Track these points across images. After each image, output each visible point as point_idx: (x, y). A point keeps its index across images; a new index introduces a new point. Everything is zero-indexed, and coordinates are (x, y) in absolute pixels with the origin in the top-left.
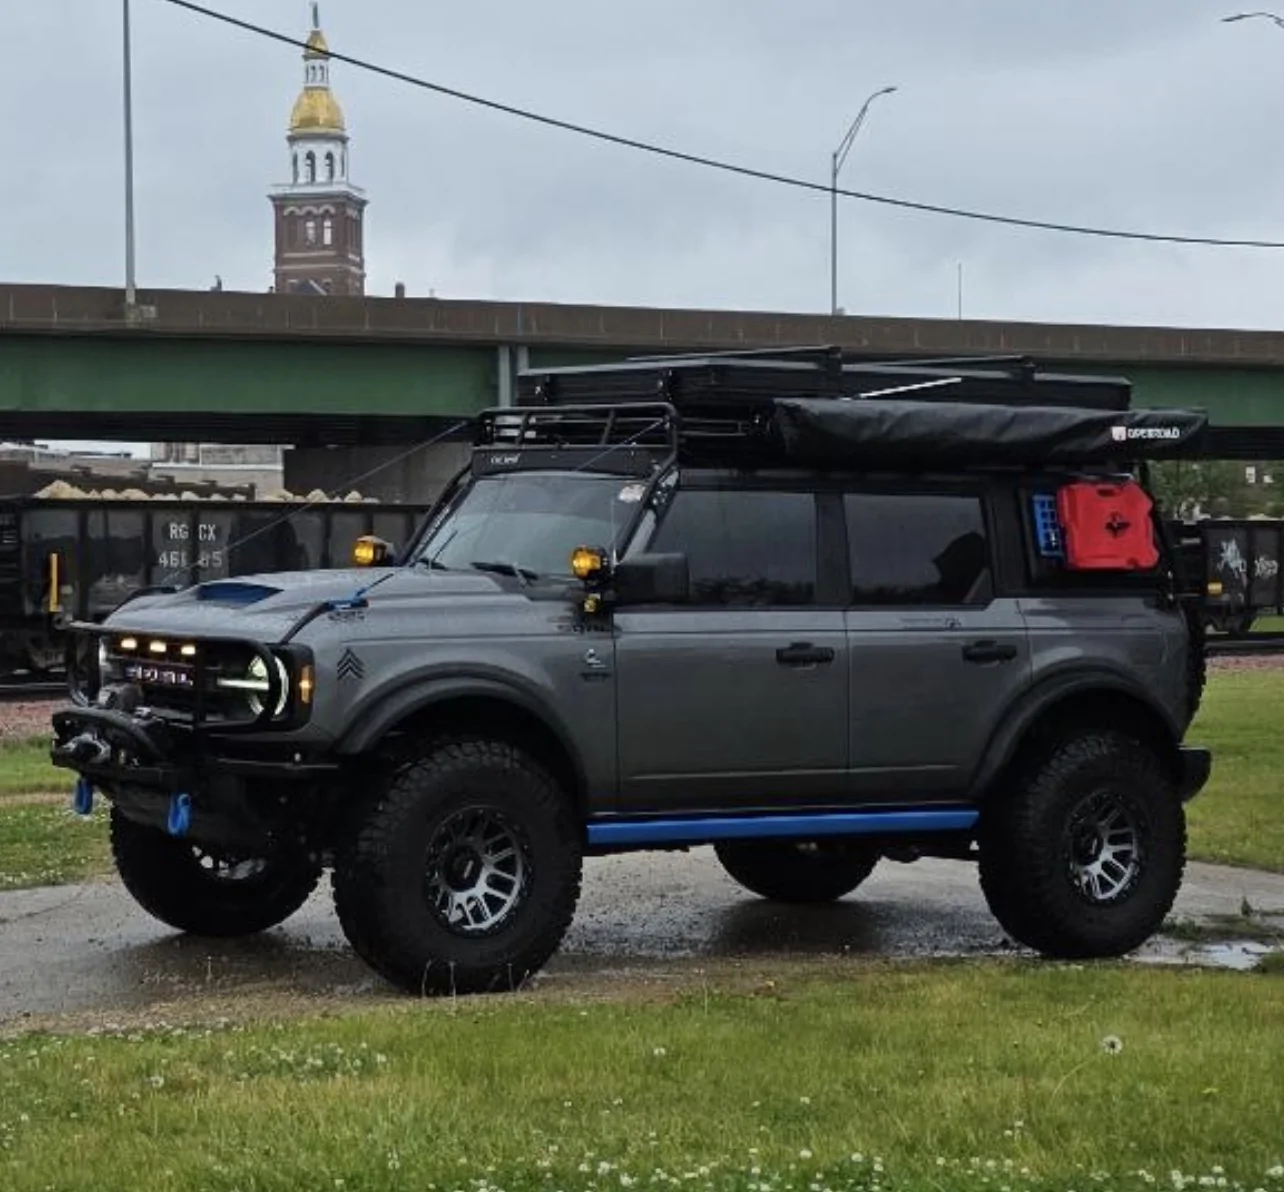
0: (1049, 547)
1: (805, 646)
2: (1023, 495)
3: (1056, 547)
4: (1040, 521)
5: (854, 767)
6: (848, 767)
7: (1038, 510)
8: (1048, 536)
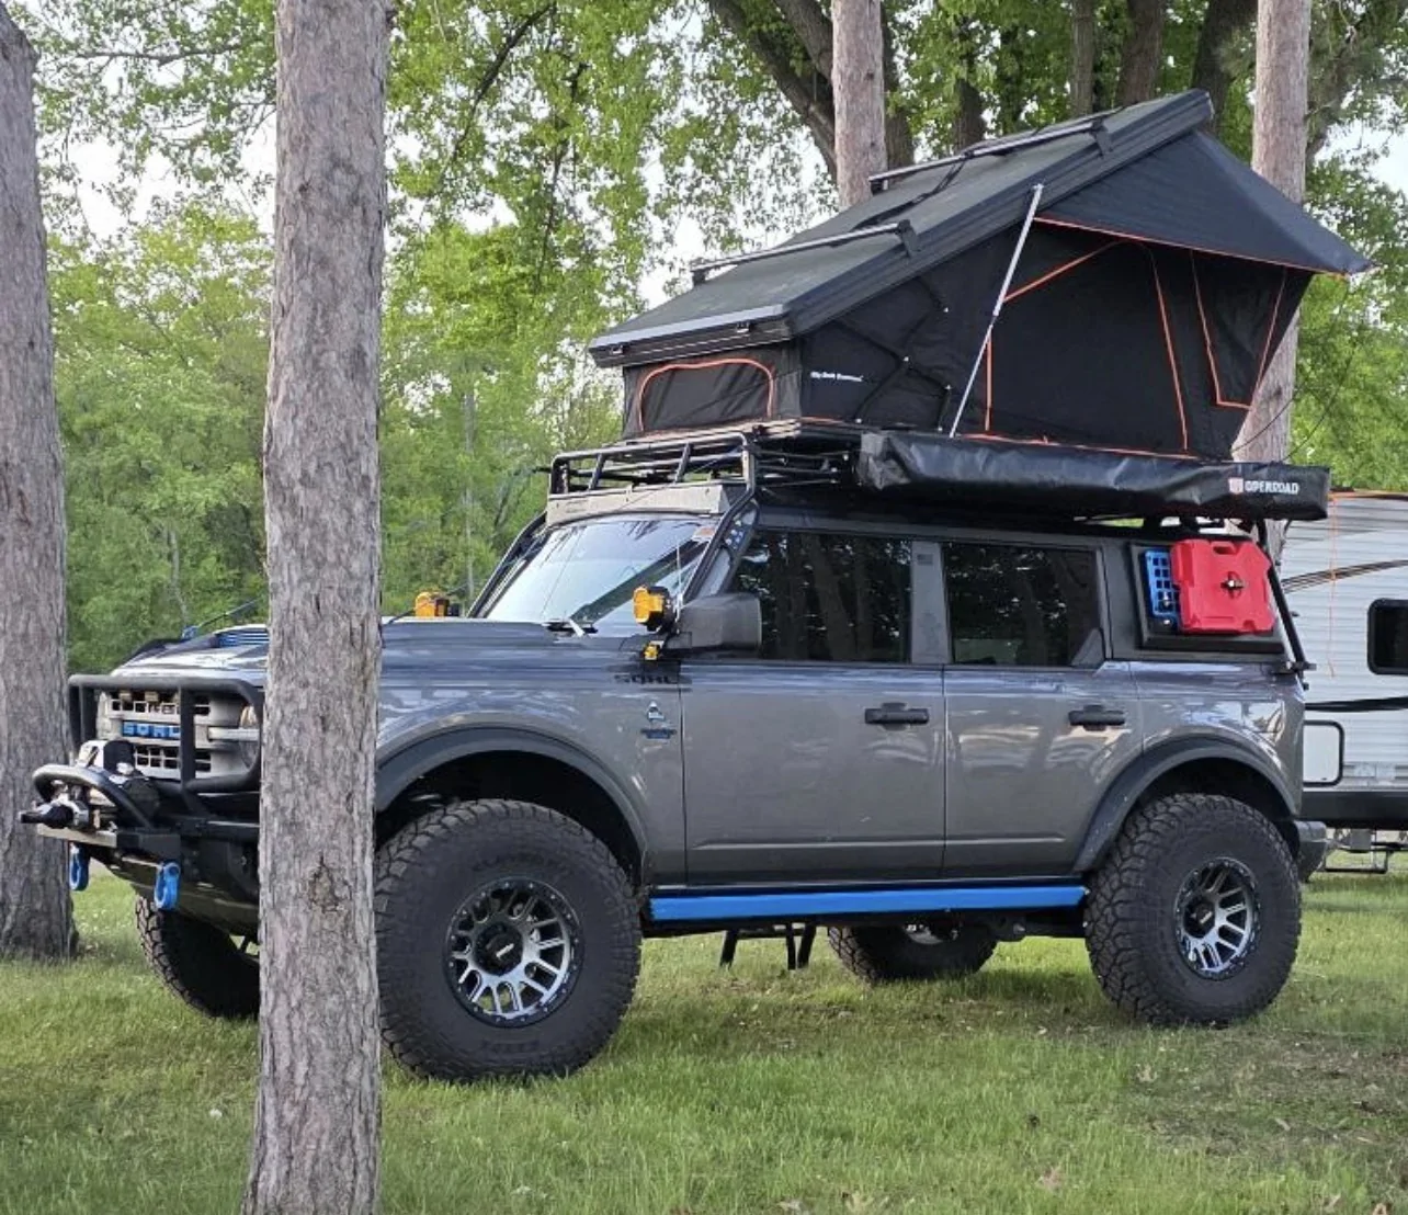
0: (1162, 607)
1: (897, 706)
2: (1136, 550)
3: (1170, 608)
4: (1153, 580)
5: (951, 838)
6: (945, 838)
7: (1151, 567)
8: (1160, 595)
